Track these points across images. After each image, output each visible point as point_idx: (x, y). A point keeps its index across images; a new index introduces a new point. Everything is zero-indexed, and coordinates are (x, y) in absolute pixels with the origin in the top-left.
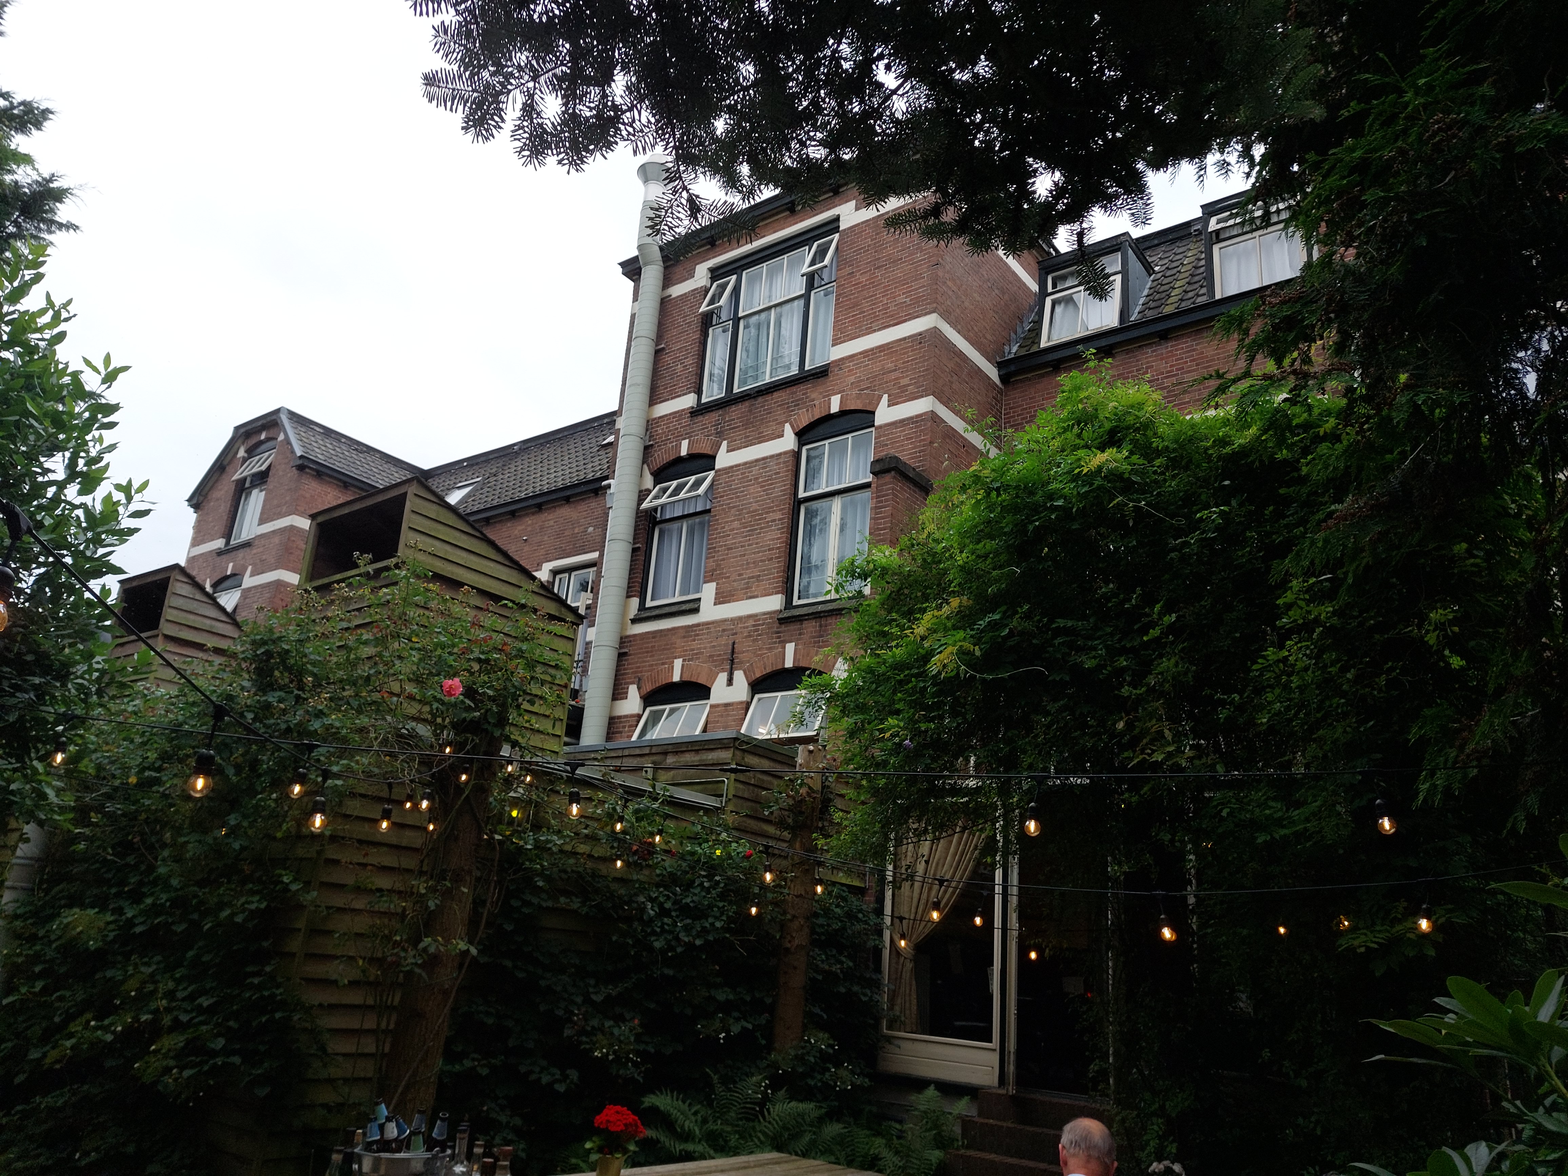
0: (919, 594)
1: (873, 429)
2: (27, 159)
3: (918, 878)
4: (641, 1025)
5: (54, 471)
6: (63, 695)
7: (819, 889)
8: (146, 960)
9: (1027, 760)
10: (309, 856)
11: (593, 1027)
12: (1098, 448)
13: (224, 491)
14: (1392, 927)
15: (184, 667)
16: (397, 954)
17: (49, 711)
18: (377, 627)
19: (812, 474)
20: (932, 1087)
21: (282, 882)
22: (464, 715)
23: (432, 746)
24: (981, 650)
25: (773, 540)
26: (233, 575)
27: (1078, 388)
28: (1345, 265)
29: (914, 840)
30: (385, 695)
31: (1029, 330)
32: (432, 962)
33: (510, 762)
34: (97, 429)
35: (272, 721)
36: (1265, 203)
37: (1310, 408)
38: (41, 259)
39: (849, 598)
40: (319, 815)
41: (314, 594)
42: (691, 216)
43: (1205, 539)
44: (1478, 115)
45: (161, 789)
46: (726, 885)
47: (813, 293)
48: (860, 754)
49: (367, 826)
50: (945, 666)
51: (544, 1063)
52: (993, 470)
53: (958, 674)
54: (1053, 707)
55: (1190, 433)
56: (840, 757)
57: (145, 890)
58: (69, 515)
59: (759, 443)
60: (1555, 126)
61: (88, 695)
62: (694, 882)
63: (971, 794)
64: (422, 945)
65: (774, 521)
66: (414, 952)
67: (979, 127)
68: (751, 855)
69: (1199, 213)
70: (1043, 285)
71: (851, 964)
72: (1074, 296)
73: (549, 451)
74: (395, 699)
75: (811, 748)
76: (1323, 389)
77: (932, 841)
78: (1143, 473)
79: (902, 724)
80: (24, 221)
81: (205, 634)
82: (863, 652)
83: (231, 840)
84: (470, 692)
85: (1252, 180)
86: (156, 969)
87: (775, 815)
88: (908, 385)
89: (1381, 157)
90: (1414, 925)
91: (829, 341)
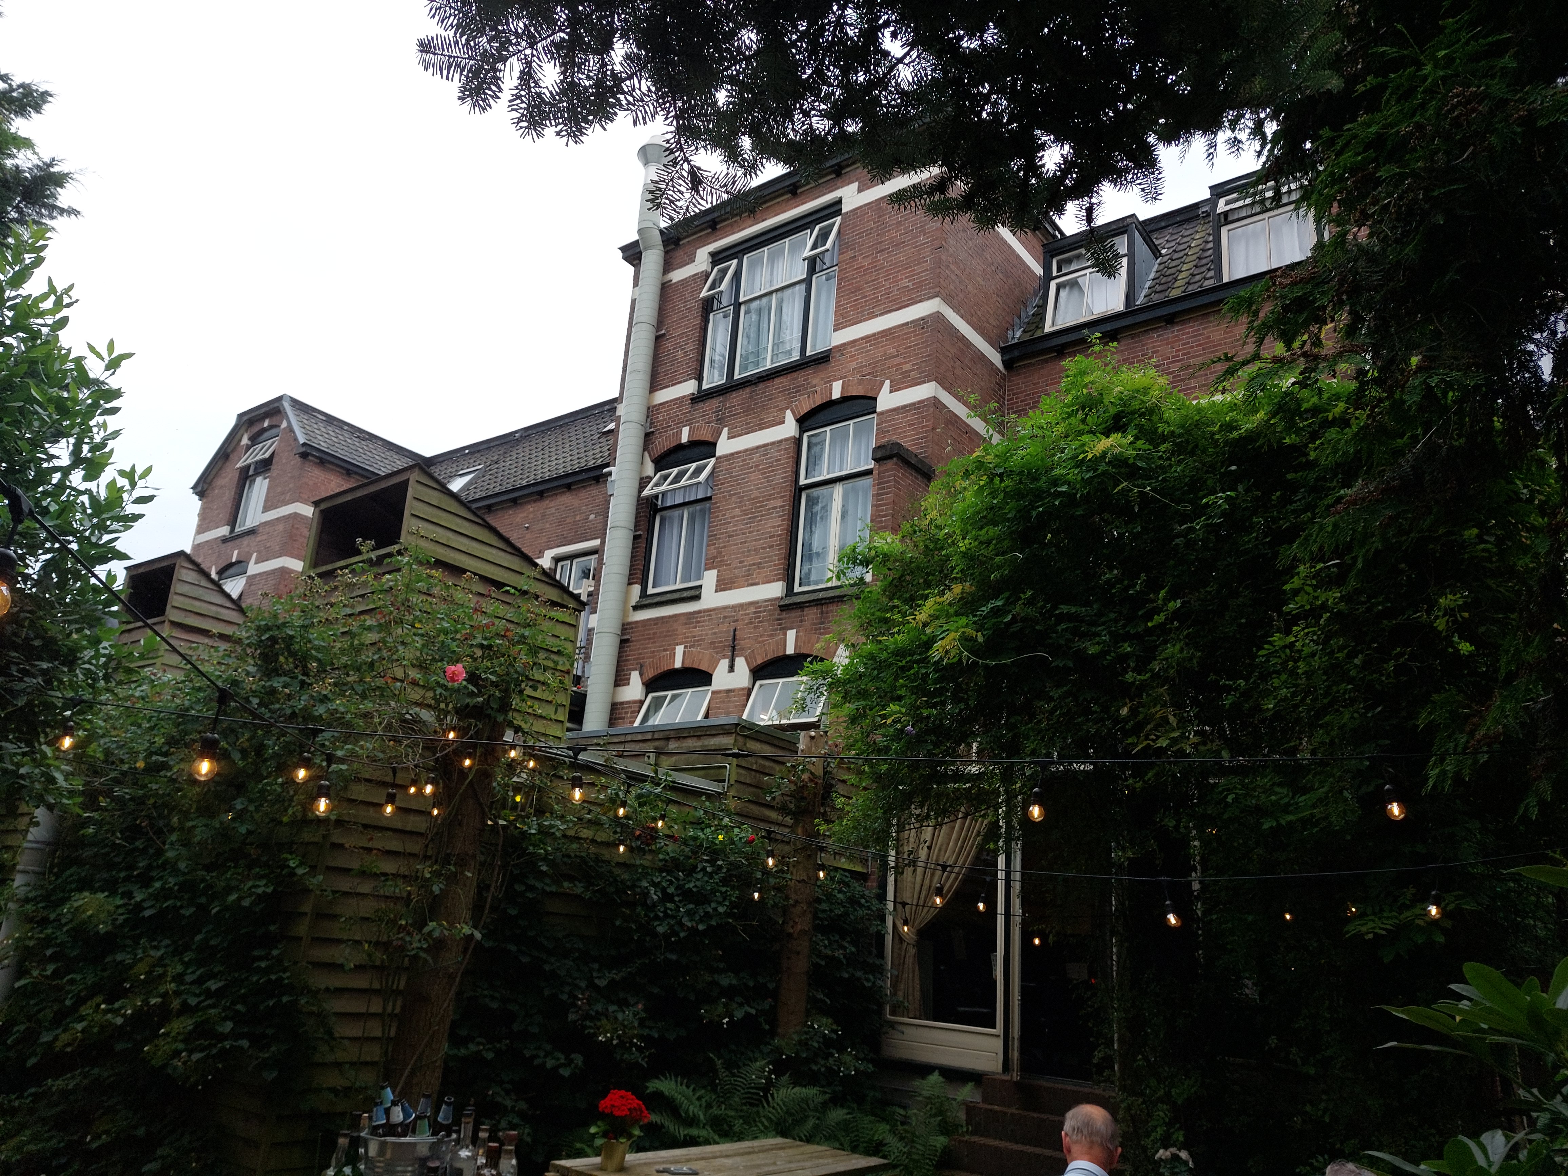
0: (921, 581)
1: (875, 415)
2: (27, 143)
3: (920, 864)
4: (644, 1010)
5: (58, 458)
6: (70, 681)
7: (821, 874)
8: (155, 943)
9: (1030, 746)
10: (316, 840)
11: (597, 1012)
12: (1102, 434)
13: (228, 478)
14: (1401, 914)
15: (190, 652)
16: (401, 939)
17: (57, 696)
18: (380, 613)
19: (813, 462)
20: (936, 1073)
21: (289, 866)
22: (468, 700)
23: (435, 732)
24: (984, 636)
25: (774, 527)
26: (238, 562)
27: (1083, 373)
28: (1358, 245)
29: (917, 825)
30: (389, 681)
31: (1033, 315)
32: (438, 946)
33: (513, 747)
34: (100, 415)
35: (277, 706)
36: (1277, 182)
37: (1320, 391)
38: (41, 243)
39: (852, 585)
40: (323, 800)
41: (317, 580)
42: (691, 189)
43: (1211, 525)
44: (1498, 88)
45: (169, 774)
46: (728, 870)
47: (814, 277)
48: (861, 739)
49: (371, 811)
50: (947, 652)
51: (548, 1047)
52: (996, 456)
53: (960, 660)
54: (1055, 693)
55: (1197, 418)
56: (842, 742)
57: (154, 874)
58: (74, 501)
59: (760, 429)
61: (95, 680)
62: (696, 867)
63: (974, 780)
64: (426, 930)
65: (775, 508)
66: (419, 937)
67: (986, 98)
68: (754, 840)
69: (1207, 195)
70: (1047, 268)
71: (853, 949)
72: (1079, 280)
73: (550, 438)
74: (399, 684)
75: (813, 734)
76: (1334, 371)
77: (935, 827)
78: (1148, 459)
79: (904, 710)
80: (26, 206)
81: (211, 621)
82: (864, 639)
83: (237, 825)
84: (473, 678)
85: (1263, 158)
86: (166, 953)
87: (777, 800)
88: (911, 371)
89: (1398, 132)
90: (1423, 912)
91: (831, 326)
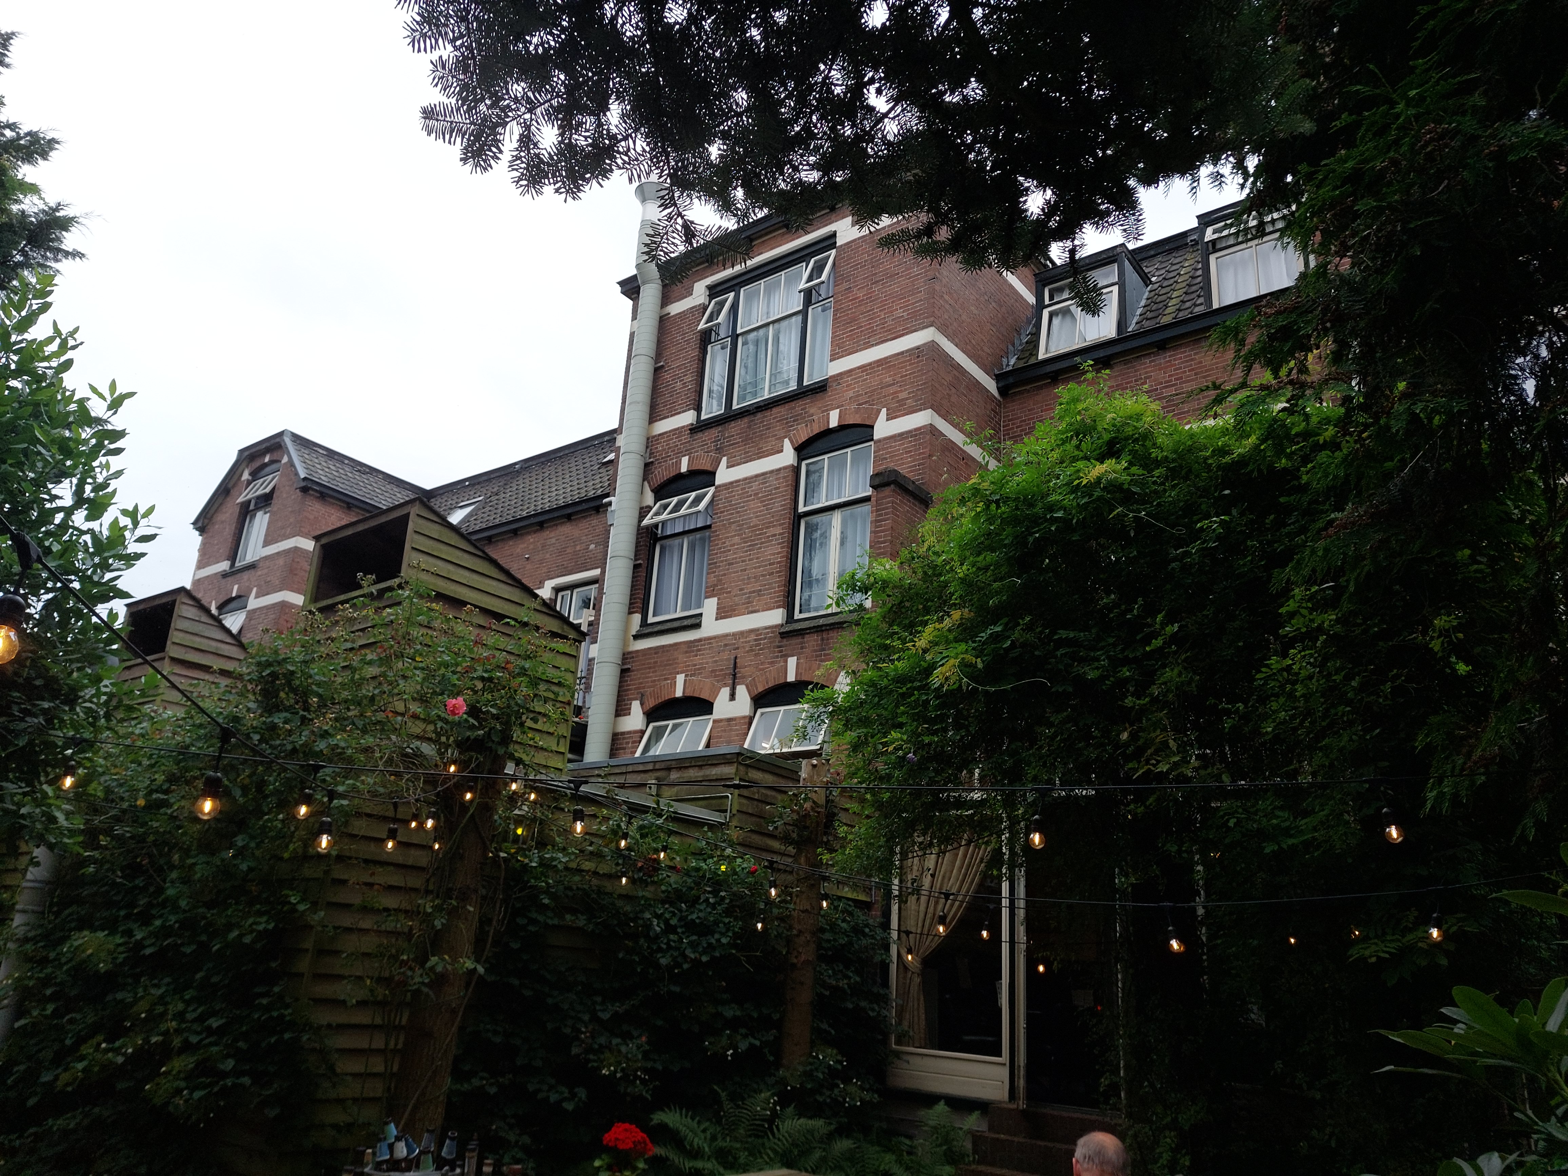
0: (921, 607)
1: (872, 443)
2: (33, 189)
3: (924, 892)
4: (648, 1043)
5: (61, 498)
6: (71, 719)
7: (825, 904)
8: (155, 981)
9: (1031, 772)
10: (317, 875)
11: (600, 1045)
12: (1097, 460)
13: (229, 513)
14: (1403, 937)
15: (191, 689)
16: (404, 973)
17: (58, 736)
18: (381, 647)
19: (811, 489)
20: (942, 1102)
21: (290, 903)
22: (468, 733)
23: (436, 765)
24: (983, 662)
25: (774, 554)
26: (238, 597)
27: (1076, 400)
28: (1340, 275)
29: (920, 853)
30: (390, 715)
31: (1027, 342)
32: (440, 981)
33: (514, 779)
34: (104, 455)
35: (278, 742)
36: (1260, 213)
37: (1307, 417)
38: (49, 289)
39: (851, 612)
40: (325, 836)
41: (318, 615)
42: (685, 241)
43: (1206, 548)
44: (1469, 124)
45: (169, 811)
46: (731, 901)
47: (810, 309)
48: (863, 768)
49: (372, 846)
50: (947, 679)
51: (552, 1081)
52: (993, 483)
53: (960, 686)
54: (1056, 719)
55: (1189, 443)
56: (844, 771)
57: (154, 912)
58: (77, 541)
59: (759, 458)
60: (1546, 134)
61: (96, 718)
62: (699, 898)
63: (976, 807)
64: (429, 965)
65: (775, 535)
66: (421, 971)
67: (970, 147)
68: (756, 870)
69: (1195, 224)
70: (1039, 297)
71: (858, 979)
72: (1071, 308)
73: (550, 470)
74: (399, 718)
75: (815, 762)
76: (1320, 398)
77: (938, 855)
78: (1142, 484)
79: (905, 737)
80: (31, 250)
81: (211, 656)
82: (864, 666)
83: (238, 862)
84: (474, 711)
85: (1247, 191)
86: (166, 991)
87: (779, 830)
88: (907, 399)
89: (1373, 168)
90: (1425, 935)
91: (827, 356)
